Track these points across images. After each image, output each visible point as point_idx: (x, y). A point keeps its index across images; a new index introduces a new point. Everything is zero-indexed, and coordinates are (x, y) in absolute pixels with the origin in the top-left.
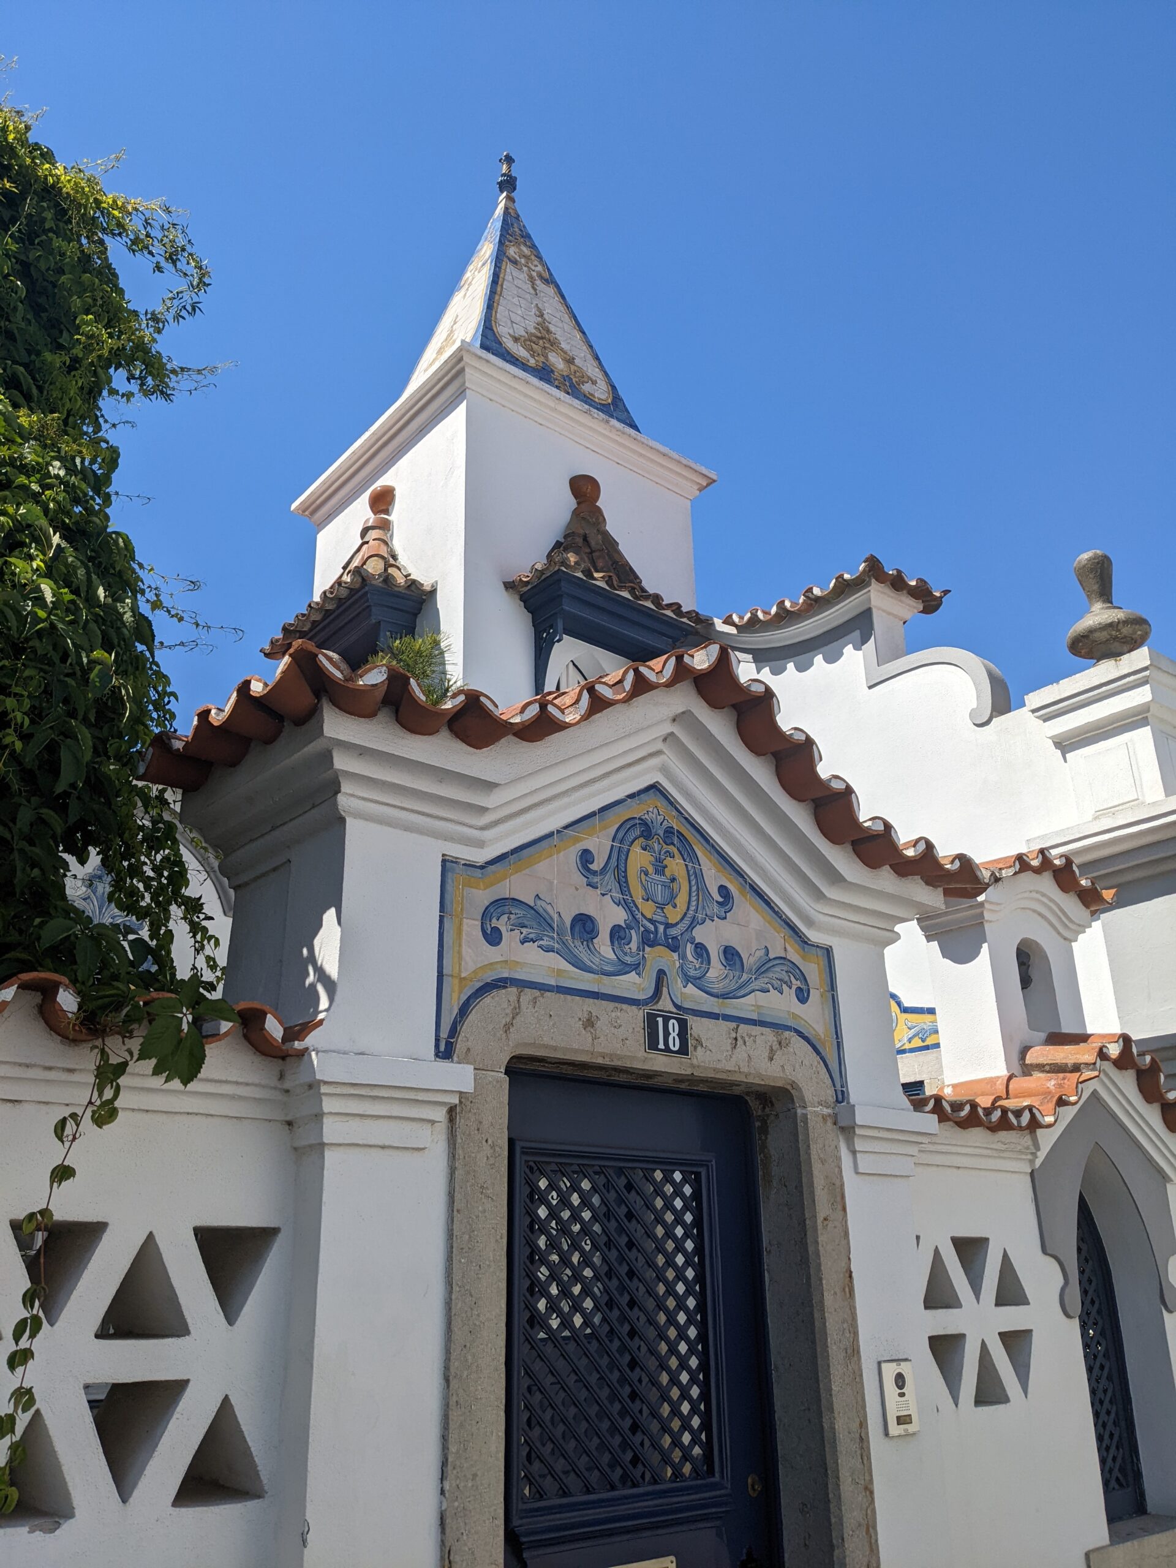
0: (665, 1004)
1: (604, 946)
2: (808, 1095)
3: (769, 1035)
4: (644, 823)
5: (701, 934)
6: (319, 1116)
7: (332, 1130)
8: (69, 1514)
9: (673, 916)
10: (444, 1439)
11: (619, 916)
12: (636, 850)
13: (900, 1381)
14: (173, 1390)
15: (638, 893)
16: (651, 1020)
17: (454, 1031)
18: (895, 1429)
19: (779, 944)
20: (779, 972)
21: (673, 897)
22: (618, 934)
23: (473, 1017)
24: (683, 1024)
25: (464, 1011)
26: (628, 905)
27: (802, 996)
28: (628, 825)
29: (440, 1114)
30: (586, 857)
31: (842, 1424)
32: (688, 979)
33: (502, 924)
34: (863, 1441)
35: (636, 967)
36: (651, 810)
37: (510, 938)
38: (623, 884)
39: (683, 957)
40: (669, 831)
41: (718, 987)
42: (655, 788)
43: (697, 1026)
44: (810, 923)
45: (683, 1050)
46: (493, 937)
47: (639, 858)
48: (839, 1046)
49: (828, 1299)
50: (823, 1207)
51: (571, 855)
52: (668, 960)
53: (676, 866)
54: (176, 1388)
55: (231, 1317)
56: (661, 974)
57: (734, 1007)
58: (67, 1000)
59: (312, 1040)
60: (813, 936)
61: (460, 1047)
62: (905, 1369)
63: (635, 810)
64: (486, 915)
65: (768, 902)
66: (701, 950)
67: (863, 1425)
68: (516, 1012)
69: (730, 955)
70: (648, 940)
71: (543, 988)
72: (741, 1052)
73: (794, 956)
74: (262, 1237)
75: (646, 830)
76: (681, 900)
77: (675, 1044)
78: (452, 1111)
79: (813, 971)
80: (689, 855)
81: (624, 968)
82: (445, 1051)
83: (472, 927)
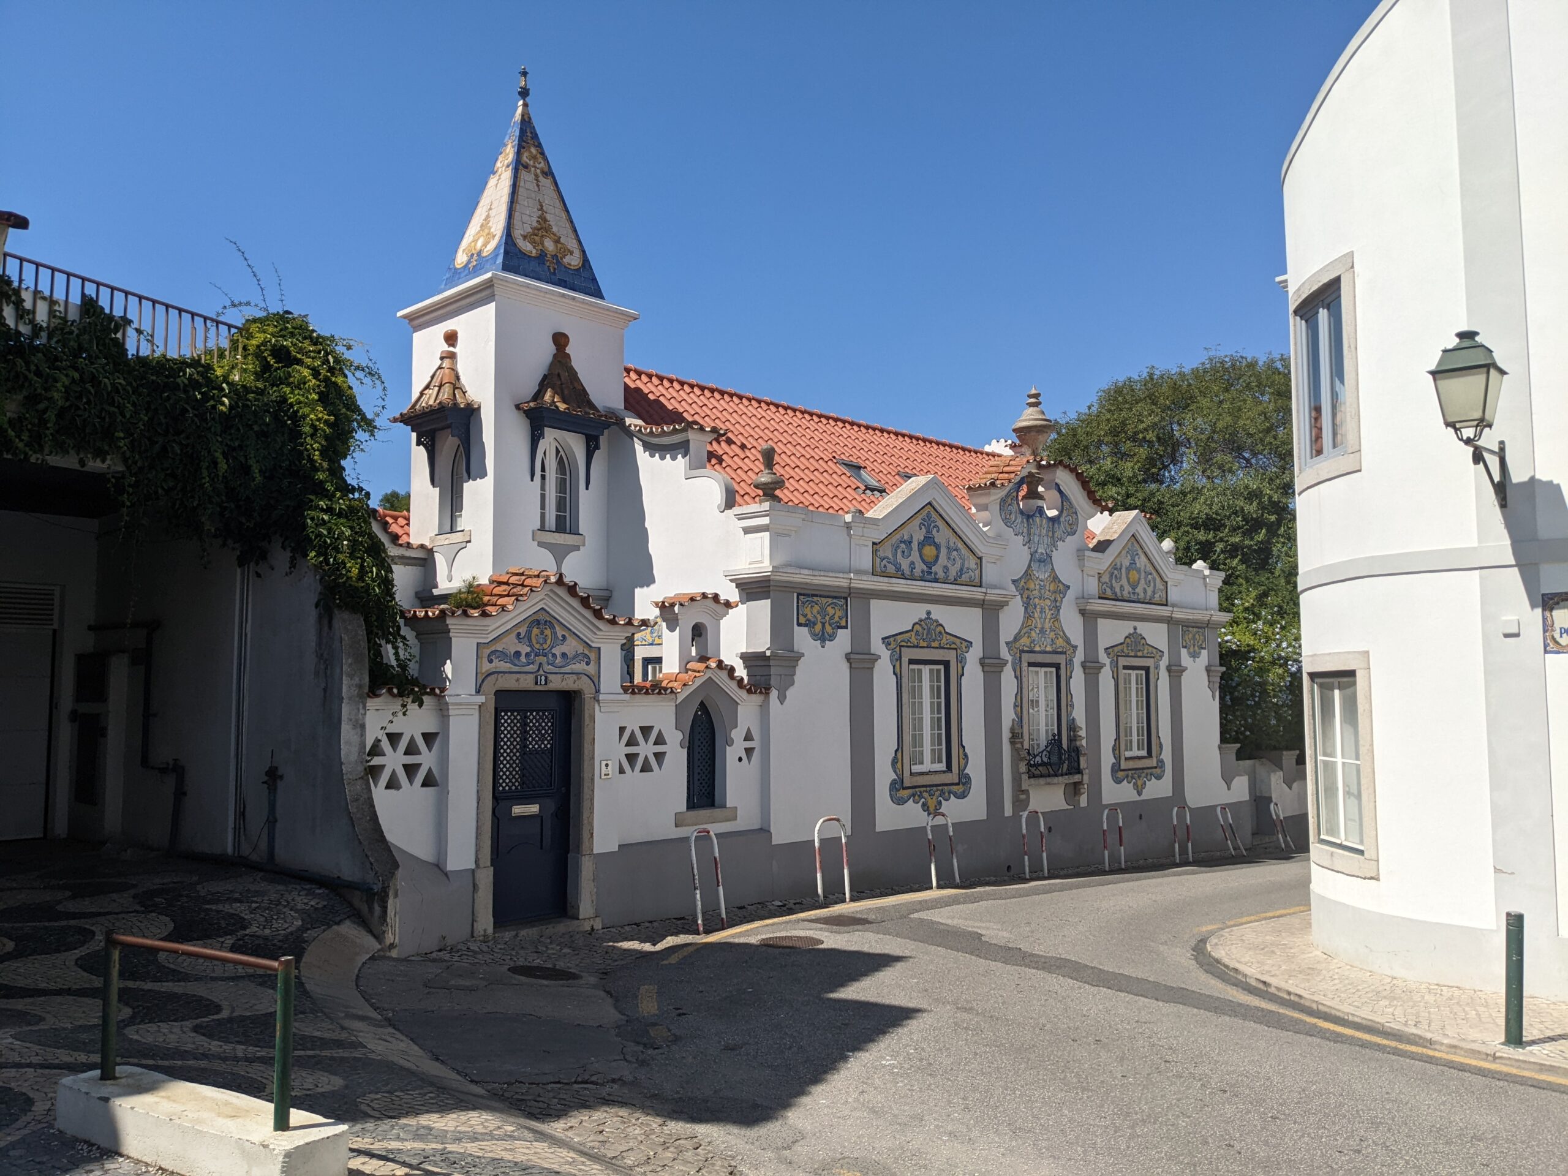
0: (541, 672)
1: (523, 659)
2: (586, 692)
3: (575, 677)
4: (538, 620)
5: (554, 651)
6: (448, 709)
7: (451, 712)
8: (401, 787)
9: (545, 646)
10: (478, 776)
11: (528, 649)
12: (535, 629)
13: (607, 765)
14: (419, 765)
15: (534, 641)
16: (536, 677)
17: (480, 687)
18: (603, 777)
19: (581, 649)
20: (581, 657)
21: (546, 641)
22: (527, 655)
23: (485, 683)
24: (546, 678)
25: (483, 681)
26: (531, 646)
27: (588, 664)
28: (533, 622)
29: (477, 707)
30: (519, 634)
31: (586, 775)
32: (549, 664)
33: (493, 657)
34: (593, 780)
35: (533, 663)
36: (542, 617)
37: (495, 661)
38: (530, 640)
39: (548, 658)
40: (546, 621)
41: (560, 665)
42: (542, 608)
43: (550, 677)
44: (592, 642)
45: (546, 684)
46: (491, 661)
47: (535, 631)
48: (599, 676)
49: (586, 745)
50: (587, 720)
51: (514, 635)
52: (543, 659)
53: (548, 632)
54: (420, 765)
55: (430, 751)
56: (540, 664)
57: (563, 670)
58: (395, 691)
59: (446, 693)
60: (593, 645)
61: (482, 690)
62: (609, 762)
63: (535, 617)
64: (489, 656)
65: (578, 637)
66: (554, 655)
67: (593, 775)
68: (497, 680)
69: (564, 655)
70: (536, 655)
71: (504, 673)
72: (564, 683)
73: (586, 652)
74: (436, 734)
75: (538, 622)
76: (548, 642)
77: (543, 682)
78: (480, 706)
79: (592, 656)
80: (552, 627)
81: (529, 664)
82: (478, 692)
83: (485, 660)
